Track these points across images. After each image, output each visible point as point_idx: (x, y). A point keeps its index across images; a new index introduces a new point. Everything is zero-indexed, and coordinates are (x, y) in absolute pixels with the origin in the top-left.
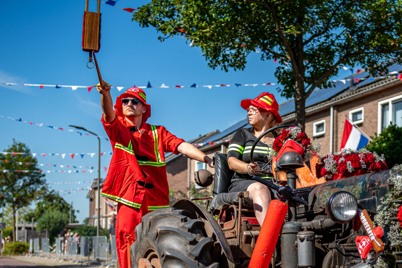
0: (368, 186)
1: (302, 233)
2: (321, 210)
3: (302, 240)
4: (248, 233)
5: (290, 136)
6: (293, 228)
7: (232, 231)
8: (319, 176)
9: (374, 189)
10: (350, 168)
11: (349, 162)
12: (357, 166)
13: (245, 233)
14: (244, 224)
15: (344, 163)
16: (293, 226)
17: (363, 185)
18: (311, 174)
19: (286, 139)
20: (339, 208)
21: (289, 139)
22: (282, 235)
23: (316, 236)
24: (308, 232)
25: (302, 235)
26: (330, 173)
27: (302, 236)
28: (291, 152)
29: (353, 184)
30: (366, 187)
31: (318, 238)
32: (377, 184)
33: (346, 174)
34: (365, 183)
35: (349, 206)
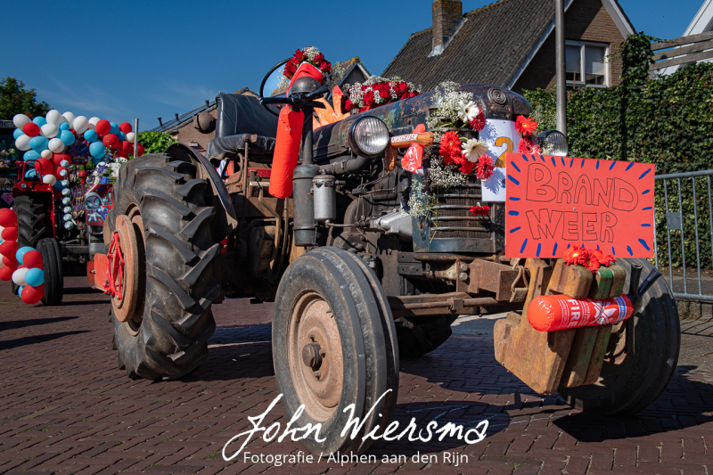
0: (402, 113)
1: (318, 177)
2: (344, 150)
3: (319, 186)
4: (255, 184)
5: (306, 59)
6: (309, 172)
7: (237, 184)
8: (344, 112)
9: (410, 116)
10: (378, 99)
11: (377, 91)
12: (386, 95)
13: (251, 184)
14: (251, 175)
15: (371, 94)
16: (309, 170)
17: (396, 113)
18: (334, 114)
19: (300, 62)
20: (365, 138)
21: (304, 62)
22: (294, 181)
23: (337, 182)
24: (327, 176)
25: (320, 179)
26: (356, 106)
27: (320, 181)
28: (307, 77)
29: (384, 113)
30: (400, 115)
31: (340, 184)
32: (413, 109)
33: (373, 105)
34: (398, 110)
35: (378, 135)
